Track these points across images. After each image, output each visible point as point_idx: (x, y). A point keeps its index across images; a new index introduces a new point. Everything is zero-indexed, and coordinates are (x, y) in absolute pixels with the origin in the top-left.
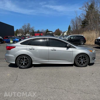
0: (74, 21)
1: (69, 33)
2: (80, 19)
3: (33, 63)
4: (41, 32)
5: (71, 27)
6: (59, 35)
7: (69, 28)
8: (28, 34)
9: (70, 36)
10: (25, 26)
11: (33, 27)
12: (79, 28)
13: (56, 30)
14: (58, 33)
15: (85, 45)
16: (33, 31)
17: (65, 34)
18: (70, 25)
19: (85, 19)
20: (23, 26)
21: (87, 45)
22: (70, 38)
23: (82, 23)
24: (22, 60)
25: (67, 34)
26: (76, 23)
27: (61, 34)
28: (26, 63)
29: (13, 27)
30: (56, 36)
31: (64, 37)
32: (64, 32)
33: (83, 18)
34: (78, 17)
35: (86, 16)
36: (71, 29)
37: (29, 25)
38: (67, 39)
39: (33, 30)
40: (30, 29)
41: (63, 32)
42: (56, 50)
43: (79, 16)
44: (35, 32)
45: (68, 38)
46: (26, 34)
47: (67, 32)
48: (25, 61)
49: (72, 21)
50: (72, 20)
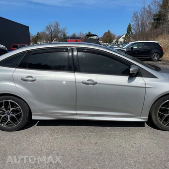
0: (139, 14)
1: (128, 38)
2: (149, 12)
3: (34, 117)
4: (78, 38)
5: (132, 26)
6: (110, 41)
7: (129, 29)
8: (55, 41)
9: (131, 43)
10: (51, 26)
11: (65, 29)
12: (147, 29)
13: (105, 33)
14: (108, 39)
15: (160, 60)
16: (65, 35)
17: (121, 40)
18: (131, 24)
19: (160, 12)
20: (47, 27)
21: (165, 61)
22: (132, 48)
23: (154, 20)
24: (4, 109)
25: (124, 40)
26: (143, 20)
27: (114, 41)
28: (14, 116)
29: (28, 28)
30: (105, 44)
31: (118, 45)
32: (119, 37)
33: (156, 10)
34: (146, 6)
35: (161, 4)
36: (133, 31)
37: (57, 25)
38: (125, 50)
39: (64, 33)
40: (59, 32)
41: (117, 36)
42: (96, 83)
43: (149, 6)
44: (68, 38)
45: (127, 48)
46: (52, 41)
47: (124, 36)
48: (13, 111)
49: (136, 16)
50: (135, 14)
